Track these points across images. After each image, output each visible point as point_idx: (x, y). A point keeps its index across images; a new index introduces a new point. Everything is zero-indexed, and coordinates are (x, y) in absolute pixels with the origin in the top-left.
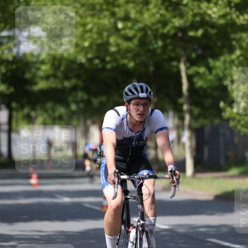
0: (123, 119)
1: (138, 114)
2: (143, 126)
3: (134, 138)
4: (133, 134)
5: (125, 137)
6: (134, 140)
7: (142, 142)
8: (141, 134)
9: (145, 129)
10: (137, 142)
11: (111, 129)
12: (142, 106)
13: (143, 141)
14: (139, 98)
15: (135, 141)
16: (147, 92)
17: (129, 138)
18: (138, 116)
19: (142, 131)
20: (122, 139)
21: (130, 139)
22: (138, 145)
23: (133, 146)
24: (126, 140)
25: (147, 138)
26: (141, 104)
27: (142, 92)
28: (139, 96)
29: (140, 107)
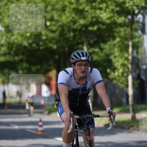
0: (71, 76)
1: (82, 72)
2: (86, 80)
3: (80, 89)
4: (79, 86)
5: (73, 88)
6: (80, 90)
7: (86, 92)
8: (84, 86)
9: (87, 82)
10: (82, 92)
11: (63, 84)
13: (87, 90)
14: (81, 61)
15: (81, 91)
16: (86, 56)
18: (82, 73)
19: (85, 84)
20: (72, 90)
21: (77, 90)
22: (83, 94)
23: (80, 94)
24: (75, 90)
25: (89, 89)
26: (83, 65)
27: (83, 56)
28: (81, 59)
29: (83, 67)
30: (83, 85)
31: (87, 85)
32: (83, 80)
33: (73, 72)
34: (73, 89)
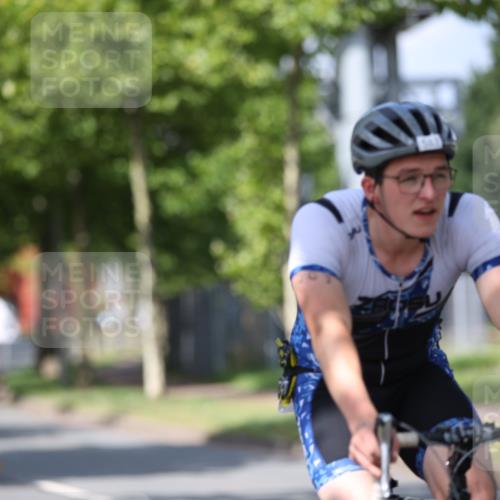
0: (353, 233)
1: (418, 213)
2: (426, 253)
3: (395, 300)
4: (392, 285)
5: (364, 294)
6: (398, 305)
7: (423, 309)
8: (418, 285)
9: (430, 264)
10: (406, 311)
11: (322, 269)
12: (428, 182)
13: (428, 304)
14: (417, 154)
15: (401, 310)
16: (439, 130)
17: (379, 299)
18: (416, 219)
19: (422, 273)
20: (358, 303)
21: (384, 302)
22: (411, 320)
23: (395, 326)
24: (370, 306)
25: (439, 295)
26: (425, 176)
27: (426, 132)
28: (417, 148)
29: (423, 184)
30: (409, 277)
31: (428, 278)
32: (412, 251)
33: (361, 214)
34: (360, 299)
